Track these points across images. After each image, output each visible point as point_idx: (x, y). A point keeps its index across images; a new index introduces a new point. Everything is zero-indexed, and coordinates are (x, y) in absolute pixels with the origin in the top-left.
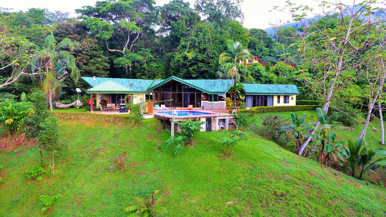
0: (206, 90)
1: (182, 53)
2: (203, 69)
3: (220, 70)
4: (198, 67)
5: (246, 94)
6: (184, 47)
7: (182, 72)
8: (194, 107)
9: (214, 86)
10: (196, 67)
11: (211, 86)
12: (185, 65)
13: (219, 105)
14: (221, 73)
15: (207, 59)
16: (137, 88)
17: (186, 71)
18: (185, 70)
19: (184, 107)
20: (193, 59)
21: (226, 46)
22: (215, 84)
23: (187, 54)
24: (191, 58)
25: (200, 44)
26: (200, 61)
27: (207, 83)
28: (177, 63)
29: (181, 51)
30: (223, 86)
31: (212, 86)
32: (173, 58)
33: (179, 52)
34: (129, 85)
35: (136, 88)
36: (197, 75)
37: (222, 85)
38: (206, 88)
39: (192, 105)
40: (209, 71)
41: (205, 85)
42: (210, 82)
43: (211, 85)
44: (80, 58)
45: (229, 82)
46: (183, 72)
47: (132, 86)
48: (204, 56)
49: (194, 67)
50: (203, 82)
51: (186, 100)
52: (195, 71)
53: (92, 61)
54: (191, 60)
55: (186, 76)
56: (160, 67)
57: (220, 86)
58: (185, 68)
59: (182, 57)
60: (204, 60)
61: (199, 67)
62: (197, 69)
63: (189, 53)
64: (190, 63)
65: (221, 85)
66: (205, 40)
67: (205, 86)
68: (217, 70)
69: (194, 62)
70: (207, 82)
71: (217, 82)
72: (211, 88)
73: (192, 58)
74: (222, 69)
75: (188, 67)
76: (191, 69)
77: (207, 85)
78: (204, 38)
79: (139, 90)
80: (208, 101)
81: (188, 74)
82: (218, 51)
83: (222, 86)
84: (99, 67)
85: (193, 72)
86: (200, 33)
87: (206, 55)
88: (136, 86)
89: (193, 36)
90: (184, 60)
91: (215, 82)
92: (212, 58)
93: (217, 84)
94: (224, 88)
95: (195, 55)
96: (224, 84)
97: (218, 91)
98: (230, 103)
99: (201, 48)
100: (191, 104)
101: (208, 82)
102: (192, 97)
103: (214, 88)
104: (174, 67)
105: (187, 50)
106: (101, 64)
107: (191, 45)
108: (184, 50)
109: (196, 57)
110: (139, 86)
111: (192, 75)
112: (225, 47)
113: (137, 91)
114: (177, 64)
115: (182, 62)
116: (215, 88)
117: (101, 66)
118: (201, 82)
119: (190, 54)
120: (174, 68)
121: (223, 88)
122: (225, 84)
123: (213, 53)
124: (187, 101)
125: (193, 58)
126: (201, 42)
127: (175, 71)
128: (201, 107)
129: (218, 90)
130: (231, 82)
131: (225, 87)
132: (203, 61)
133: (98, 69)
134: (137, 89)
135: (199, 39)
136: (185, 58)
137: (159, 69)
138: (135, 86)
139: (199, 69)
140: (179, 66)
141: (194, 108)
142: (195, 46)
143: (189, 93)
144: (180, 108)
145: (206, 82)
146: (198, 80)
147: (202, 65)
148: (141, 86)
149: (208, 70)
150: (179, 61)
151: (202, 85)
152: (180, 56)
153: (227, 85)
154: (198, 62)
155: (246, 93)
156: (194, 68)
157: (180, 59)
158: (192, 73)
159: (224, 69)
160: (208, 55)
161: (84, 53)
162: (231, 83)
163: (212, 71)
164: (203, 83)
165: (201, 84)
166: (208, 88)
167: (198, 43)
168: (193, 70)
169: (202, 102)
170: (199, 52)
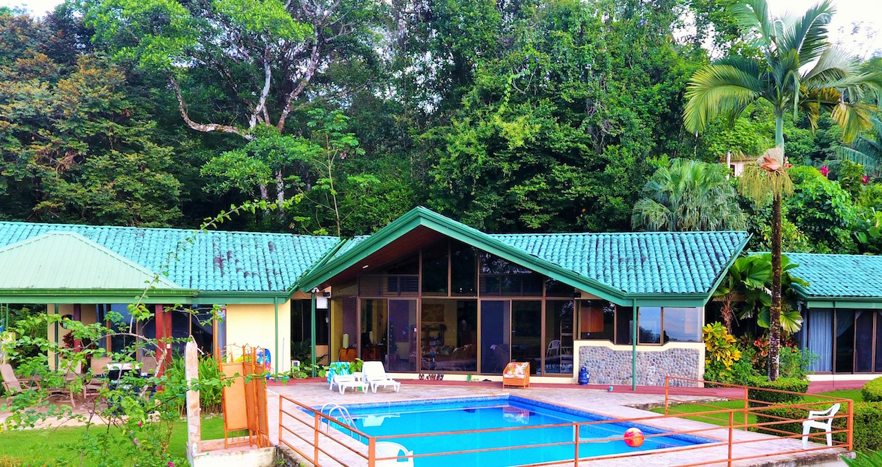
0: (601, 281)
1: (482, 123)
2: (572, 190)
3: (651, 194)
4: (552, 182)
5: (809, 305)
6: (491, 96)
7: (482, 209)
8: (533, 371)
9: (638, 263)
10: (543, 185)
11: (624, 265)
12: (494, 174)
13: (668, 362)
14: (658, 206)
15: (590, 146)
16: (245, 275)
17: (499, 204)
18: (494, 197)
19: (485, 371)
20: (529, 147)
21: (677, 89)
22: (645, 252)
23: (505, 124)
24: (520, 143)
25: (560, 81)
26: (562, 158)
27: (601, 252)
28: (462, 166)
29: (479, 113)
30: (688, 263)
31: (631, 263)
32: (444, 149)
33: (468, 120)
34: (211, 259)
35: (241, 273)
36: (546, 217)
37: (683, 258)
38: (601, 272)
39: (526, 365)
40: (601, 200)
41: (593, 260)
42: (615, 245)
43: (623, 256)
44: (42, 148)
45: (716, 244)
46: (487, 206)
47: (225, 264)
48: (579, 132)
49: (533, 183)
50: (580, 243)
51: (493, 333)
52: (539, 204)
53: (102, 162)
54: (518, 149)
55: (501, 222)
56: (391, 190)
57: (671, 266)
58: (494, 189)
59: (480, 139)
60: (576, 150)
61: (557, 183)
62: (546, 191)
63: (509, 121)
64: (516, 167)
65: (675, 259)
66: (582, 66)
67: (592, 265)
68: (635, 197)
69: (532, 160)
70: (601, 242)
71: (649, 241)
72: (624, 272)
73: (526, 140)
74: (662, 187)
75: (508, 186)
76: (519, 191)
77: (600, 260)
78: (579, 55)
79: (254, 285)
80: (607, 344)
81: (508, 216)
82: (640, 113)
83: (684, 263)
84: (128, 189)
85: (530, 205)
86: (559, 33)
87: (590, 128)
88: (248, 265)
89: (530, 46)
90: (490, 153)
91: (643, 245)
92: (616, 141)
93: (653, 255)
94: (695, 271)
95: (538, 127)
96: (689, 252)
97: (668, 290)
98: (728, 354)
99: (564, 96)
100: (519, 358)
101: (607, 246)
102: (527, 318)
103: (640, 272)
104: (445, 184)
105: (502, 109)
106: (137, 175)
107: (523, 87)
108: (491, 108)
109: (542, 137)
110: (262, 265)
111: (525, 218)
112: (673, 94)
113: (242, 287)
114: (461, 172)
115: (480, 161)
116: (648, 271)
117: (139, 185)
118: (572, 245)
119: (514, 124)
120: (446, 190)
121: (687, 271)
122: (697, 255)
123: (620, 121)
124: (499, 340)
125: (530, 143)
126: (565, 72)
127: (451, 205)
128: (571, 369)
129: (666, 285)
130: (723, 244)
131: (701, 267)
132: (572, 157)
133: (123, 195)
134: (249, 277)
135: (554, 60)
136: (495, 143)
137: (388, 197)
138: (240, 265)
139: (554, 190)
140: (469, 180)
141: (534, 380)
142: (540, 90)
143: (510, 299)
144: (462, 377)
145: (594, 245)
146: (554, 235)
147: (569, 175)
148: (270, 266)
149: (596, 198)
150: (466, 159)
151: (578, 258)
152: (471, 135)
153: (706, 256)
154: (553, 160)
155: (806, 301)
156: (532, 188)
157: (471, 150)
158: (525, 211)
159: (670, 186)
160: (597, 128)
161: (62, 126)
162: (725, 247)
163: (617, 202)
164: (579, 249)
165: (571, 254)
166: (608, 272)
167: (551, 77)
168: (531, 195)
169: (578, 344)
170: (555, 114)
